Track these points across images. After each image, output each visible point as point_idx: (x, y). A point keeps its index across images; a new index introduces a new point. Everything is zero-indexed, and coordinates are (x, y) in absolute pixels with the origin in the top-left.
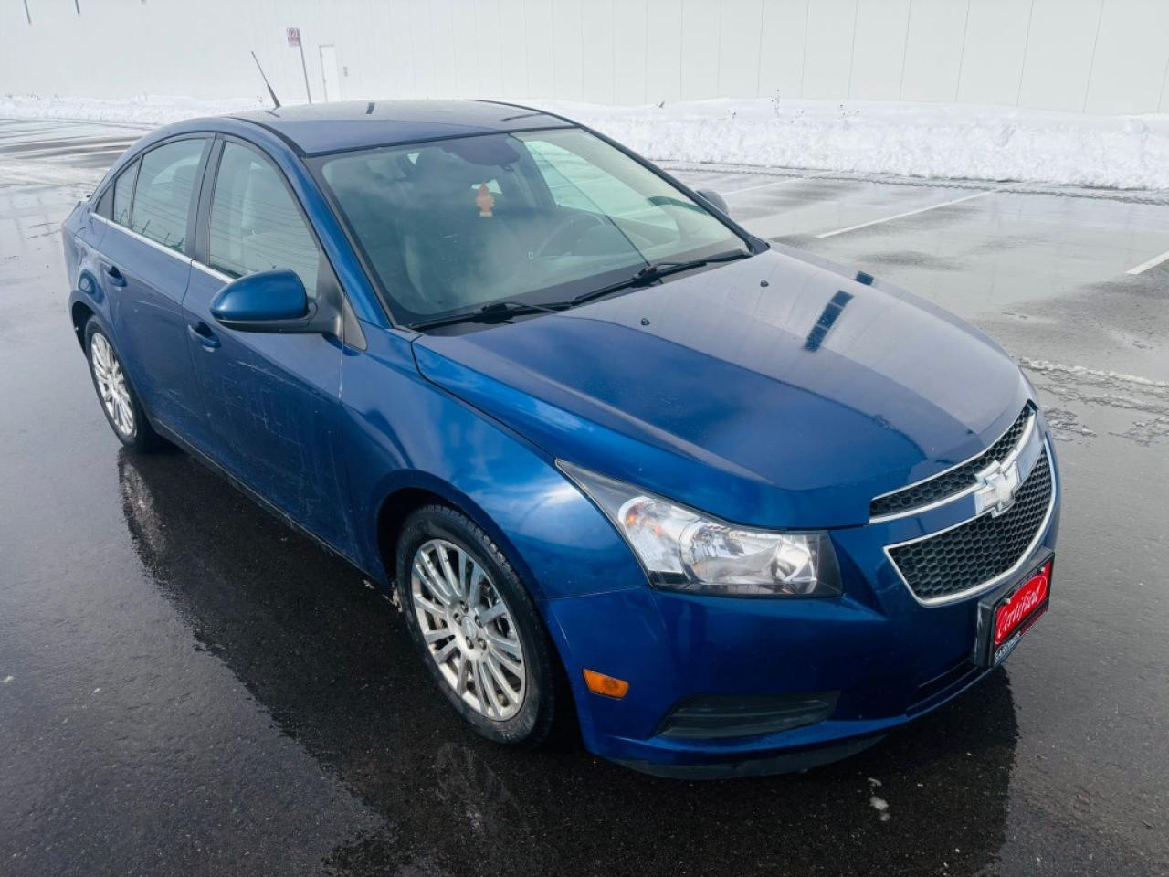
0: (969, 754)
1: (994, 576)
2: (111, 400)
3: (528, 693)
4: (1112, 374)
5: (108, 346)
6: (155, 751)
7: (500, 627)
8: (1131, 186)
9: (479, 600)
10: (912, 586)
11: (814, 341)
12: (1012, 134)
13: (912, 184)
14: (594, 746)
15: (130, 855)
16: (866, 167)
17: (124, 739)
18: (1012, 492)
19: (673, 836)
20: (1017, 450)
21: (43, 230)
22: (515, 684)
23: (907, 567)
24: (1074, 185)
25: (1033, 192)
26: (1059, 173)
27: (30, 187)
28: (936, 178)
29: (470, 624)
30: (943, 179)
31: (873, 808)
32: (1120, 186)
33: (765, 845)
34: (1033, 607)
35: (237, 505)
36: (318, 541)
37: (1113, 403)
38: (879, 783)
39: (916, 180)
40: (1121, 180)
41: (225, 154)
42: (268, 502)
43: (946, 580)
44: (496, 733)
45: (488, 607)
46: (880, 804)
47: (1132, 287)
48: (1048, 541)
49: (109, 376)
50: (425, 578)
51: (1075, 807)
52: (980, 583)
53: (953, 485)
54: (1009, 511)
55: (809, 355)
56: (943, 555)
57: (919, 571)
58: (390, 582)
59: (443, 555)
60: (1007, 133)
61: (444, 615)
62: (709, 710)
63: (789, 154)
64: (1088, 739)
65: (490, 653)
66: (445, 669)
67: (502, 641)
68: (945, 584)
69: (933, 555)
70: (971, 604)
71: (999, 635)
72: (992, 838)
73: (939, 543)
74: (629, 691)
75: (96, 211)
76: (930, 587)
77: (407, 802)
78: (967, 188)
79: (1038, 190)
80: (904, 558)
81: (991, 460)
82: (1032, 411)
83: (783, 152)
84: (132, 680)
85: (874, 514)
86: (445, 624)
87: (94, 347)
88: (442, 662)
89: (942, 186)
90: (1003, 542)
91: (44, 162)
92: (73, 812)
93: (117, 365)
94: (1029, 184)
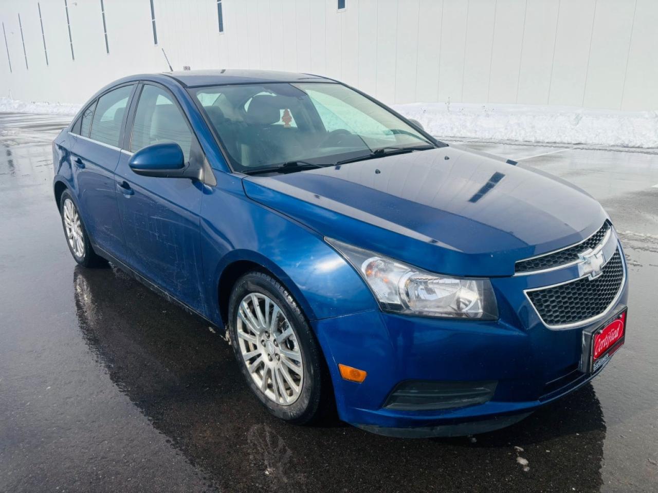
0: (578, 434)
1: (591, 316)
2: (72, 238)
3: (305, 384)
4: (649, 235)
5: (73, 205)
6: (79, 421)
7: (289, 344)
8: (651, 146)
9: (277, 329)
10: (542, 316)
11: (475, 199)
12: (580, 119)
13: (525, 145)
14: (344, 416)
15: (58, 478)
16: (498, 137)
17: (62, 414)
18: (600, 267)
19: (392, 477)
20: (602, 244)
21: (44, 163)
22: (297, 380)
23: (539, 304)
24: (617, 146)
25: (594, 149)
26: (609, 140)
27: (40, 144)
28: (538, 142)
29: (271, 344)
30: (542, 143)
31: (519, 464)
32: (644, 147)
33: (451, 483)
34: (616, 340)
35: (139, 294)
36: (183, 306)
37: (651, 250)
38: (522, 450)
39: (528, 143)
40: (644, 144)
41: (143, 91)
42: (156, 286)
43: (562, 315)
44: (285, 413)
45: (281, 332)
46: (523, 461)
47: (655, 193)
48: (623, 300)
49: (72, 224)
50: (245, 318)
51: (647, 465)
52: (583, 320)
53: (564, 258)
54: (599, 278)
55: (472, 204)
56: (560, 299)
57: (545, 308)
58: (225, 326)
59: (256, 302)
60: (578, 118)
61: (256, 341)
62: (416, 391)
63: (455, 130)
64: (652, 427)
65: (282, 362)
66: (255, 376)
67: (289, 352)
68: (562, 317)
69: (554, 298)
70: (578, 331)
71: (596, 354)
72: (595, 483)
73: (557, 292)
74: (366, 378)
75: (72, 131)
76: (553, 318)
77: (229, 453)
78: (556, 147)
79: (597, 148)
80: (536, 298)
81: (586, 247)
82: (609, 226)
83: (452, 129)
84: (70, 383)
85: (517, 271)
86: (255, 347)
87: (65, 207)
88: (253, 372)
89: (542, 146)
90: (596, 297)
91: (49, 133)
92: (27, 453)
93: (77, 215)
94: (591, 146)
